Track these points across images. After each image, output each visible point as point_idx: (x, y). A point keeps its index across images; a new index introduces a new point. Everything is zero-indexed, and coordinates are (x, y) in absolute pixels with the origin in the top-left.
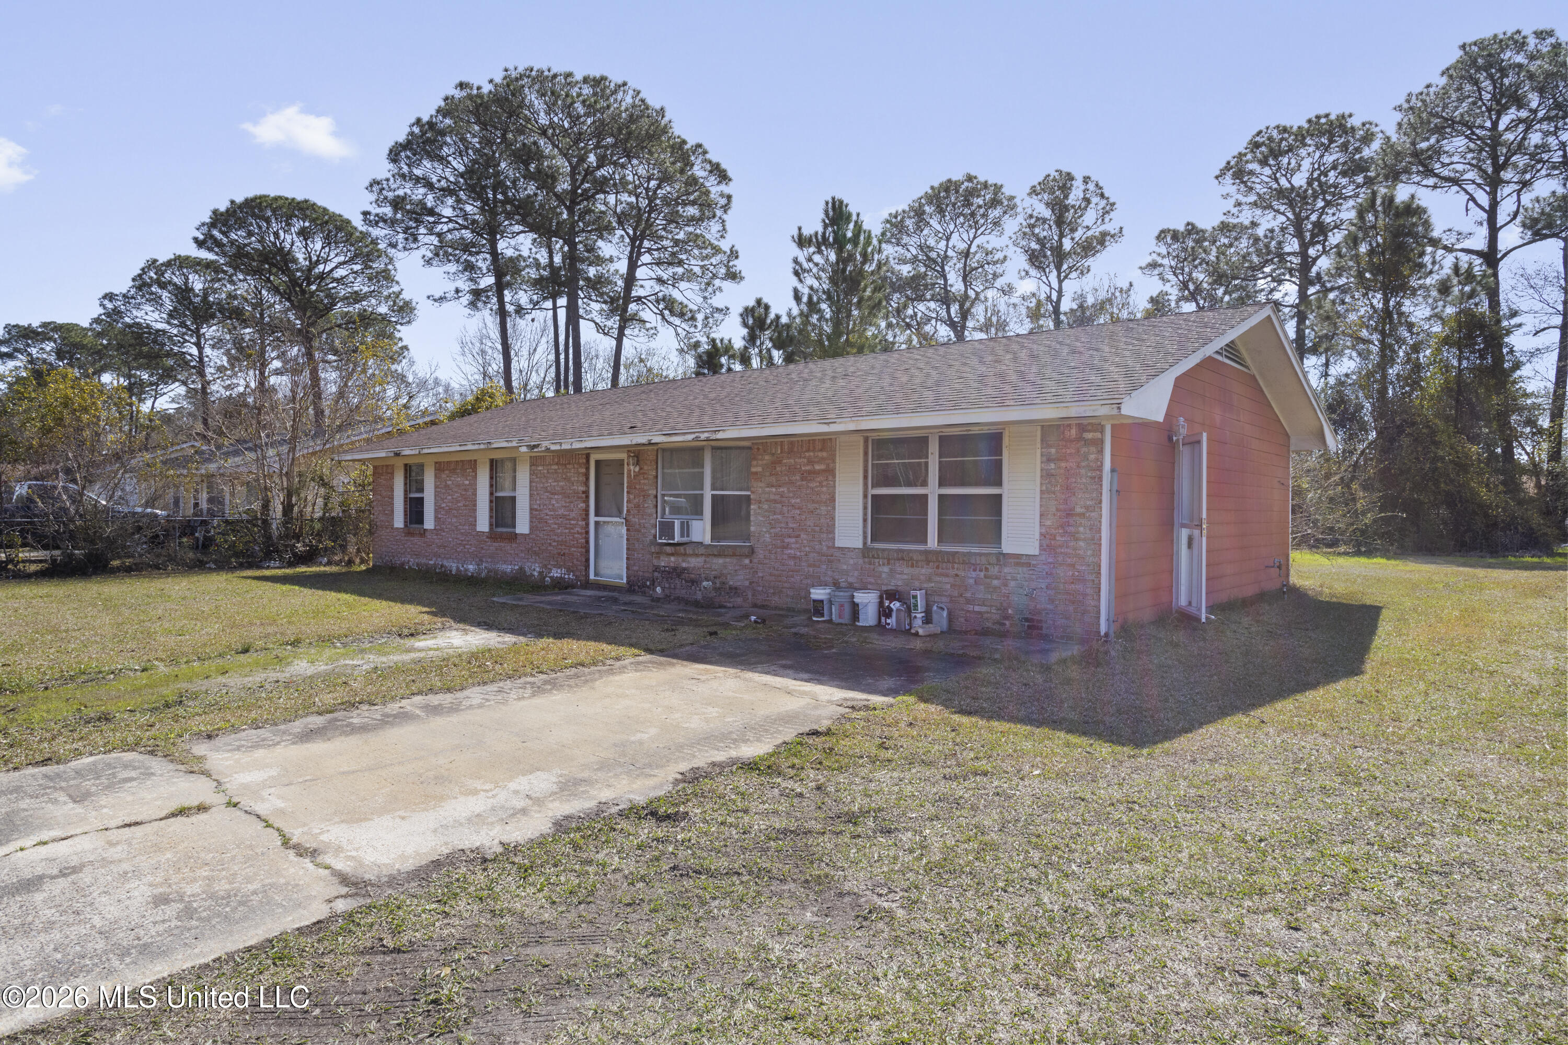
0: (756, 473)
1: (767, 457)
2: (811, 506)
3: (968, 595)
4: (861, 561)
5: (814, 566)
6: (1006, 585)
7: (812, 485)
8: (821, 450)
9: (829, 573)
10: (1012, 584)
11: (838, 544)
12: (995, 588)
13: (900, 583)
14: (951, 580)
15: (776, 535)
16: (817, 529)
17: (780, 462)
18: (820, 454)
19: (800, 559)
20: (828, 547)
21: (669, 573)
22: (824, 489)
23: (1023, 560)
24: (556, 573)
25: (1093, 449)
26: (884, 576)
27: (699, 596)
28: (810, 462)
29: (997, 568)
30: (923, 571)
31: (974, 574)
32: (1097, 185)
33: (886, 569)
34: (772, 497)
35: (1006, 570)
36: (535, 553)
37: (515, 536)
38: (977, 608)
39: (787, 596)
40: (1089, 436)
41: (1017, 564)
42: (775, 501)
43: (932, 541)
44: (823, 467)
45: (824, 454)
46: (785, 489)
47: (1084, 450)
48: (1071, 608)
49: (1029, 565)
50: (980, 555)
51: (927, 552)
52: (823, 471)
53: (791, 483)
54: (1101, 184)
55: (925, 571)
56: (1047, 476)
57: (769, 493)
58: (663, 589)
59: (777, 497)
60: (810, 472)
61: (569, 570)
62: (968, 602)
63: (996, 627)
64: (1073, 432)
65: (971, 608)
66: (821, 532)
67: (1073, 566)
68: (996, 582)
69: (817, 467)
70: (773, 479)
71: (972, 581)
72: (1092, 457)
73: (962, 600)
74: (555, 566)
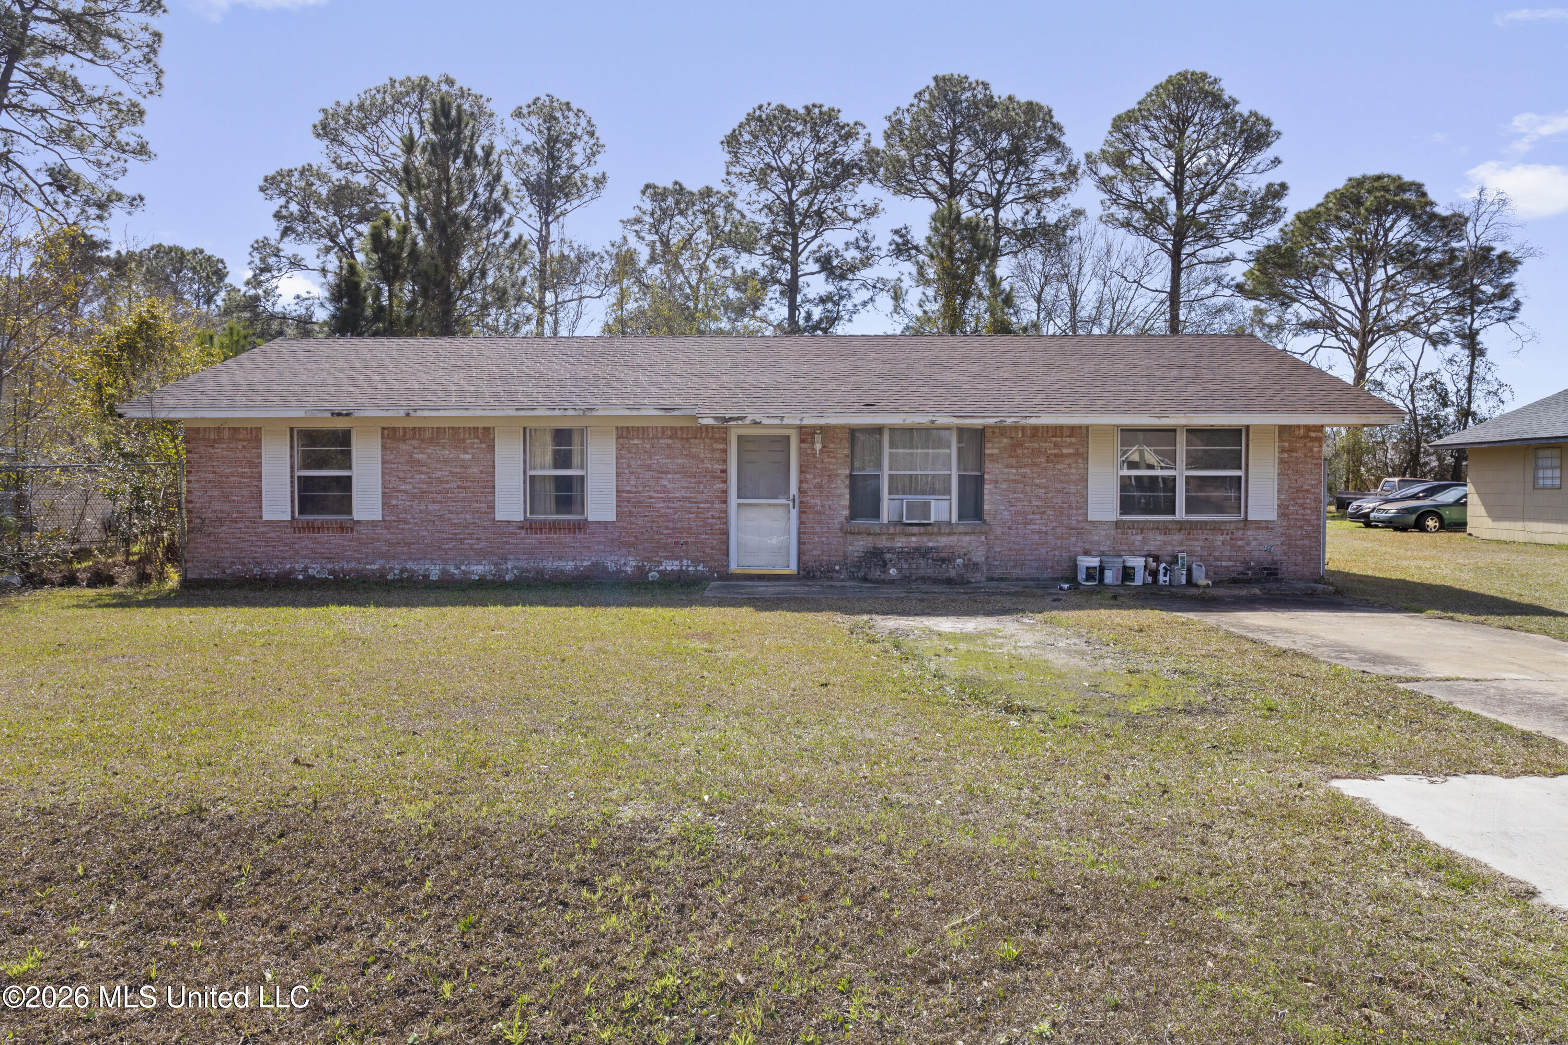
0: (992, 455)
1: (1005, 440)
2: (1058, 486)
3: (1217, 554)
4: (1113, 532)
5: (1063, 538)
6: (1248, 544)
7: (1058, 467)
8: (1070, 436)
9: (1080, 544)
10: (1254, 543)
11: (1091, 518)
12: (1240, 547)
13: (1152, 548)
14: (1201, 543)
15: (1017, 512)
16: (1066, 506)
17: (1021, 445)
18: (1068, 440)
19: (1046, 533)
20: (1078, 522)
21: (909, 553)
22: (1073, 471)
23: (1264, 525)
24: (670, 566)
25: (1316, 444)
26: (1137, 543)
27: (953, 573)
28: (1056, 446)
29: (1241, 532)
30: (1175, 537)
31: (1221, 538)
32: (589, 122)
33: (1139, 537)
34: (1011, 477)
35: (1249, 533)
36: (632, 545)
37: (582, 526)
38: (1224, 564)
39: (1031, 567)
40: (1313, 434)
41: (1258, 528)
42: (1016, 482)
43: (1180, 513)
44: (1071, 451)
45: (1073, 440)
46: (1028, 471)
47: (1309, 444)
48: (1300, 558)
49: (1267, 528)
50: (1230, 522)
51: (1177, 522)
52: (1071, 454)
53: (1035, 464)
54: (593, 122)
55: (1177, 537)
56: (1282, 462)
57: (1008, 473)
58: (900, 570)
59: (1017, 478)
60: (1056, 455)
61: (696, 562)
62: (1216, 559)
63: (1241, 576)
64: (1302, 431)
65: (1219, 563)
66: (1070, 507)
67: (1301, 527)
68: (1240, 543)
69: (1065, 451)
70: (1013, 461)
71: (1220, 543)
72: (1315, 450)
73: (1211, 558)
74: (667, 558)
